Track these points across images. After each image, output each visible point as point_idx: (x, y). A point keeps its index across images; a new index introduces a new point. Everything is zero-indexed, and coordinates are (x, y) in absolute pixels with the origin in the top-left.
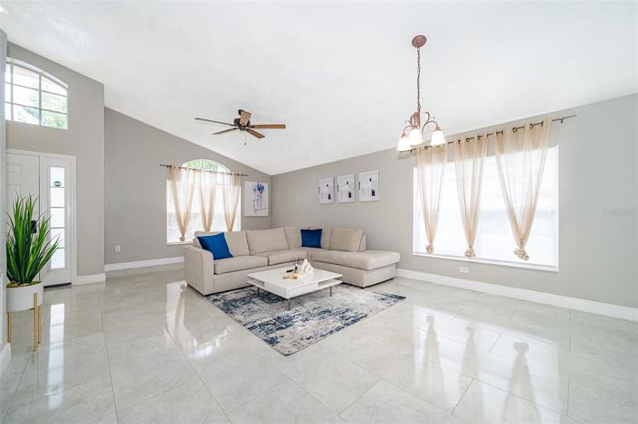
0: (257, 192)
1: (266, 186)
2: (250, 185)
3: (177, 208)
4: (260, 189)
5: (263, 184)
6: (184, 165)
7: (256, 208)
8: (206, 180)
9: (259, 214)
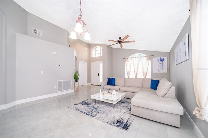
0: (160, 62)
1: (165, 58)
2: (156, 59)
3: (127, 72)
4: (162, 60)
5: (164, 58)
6: (130, 57)
7: (159, 69)
8: (136, 60)
9: (162, 71)
